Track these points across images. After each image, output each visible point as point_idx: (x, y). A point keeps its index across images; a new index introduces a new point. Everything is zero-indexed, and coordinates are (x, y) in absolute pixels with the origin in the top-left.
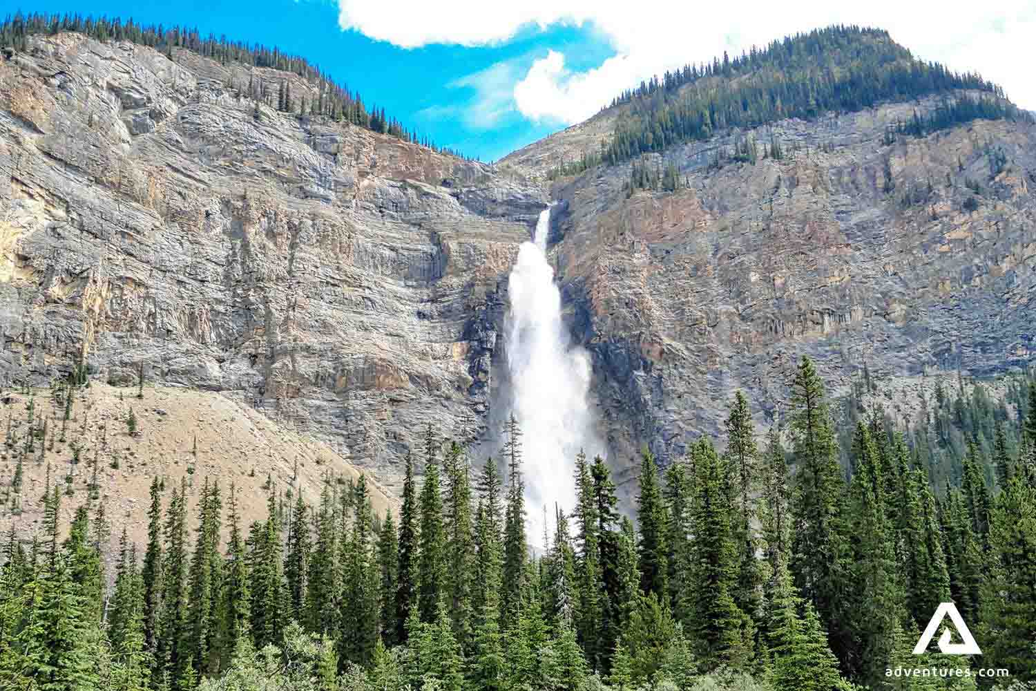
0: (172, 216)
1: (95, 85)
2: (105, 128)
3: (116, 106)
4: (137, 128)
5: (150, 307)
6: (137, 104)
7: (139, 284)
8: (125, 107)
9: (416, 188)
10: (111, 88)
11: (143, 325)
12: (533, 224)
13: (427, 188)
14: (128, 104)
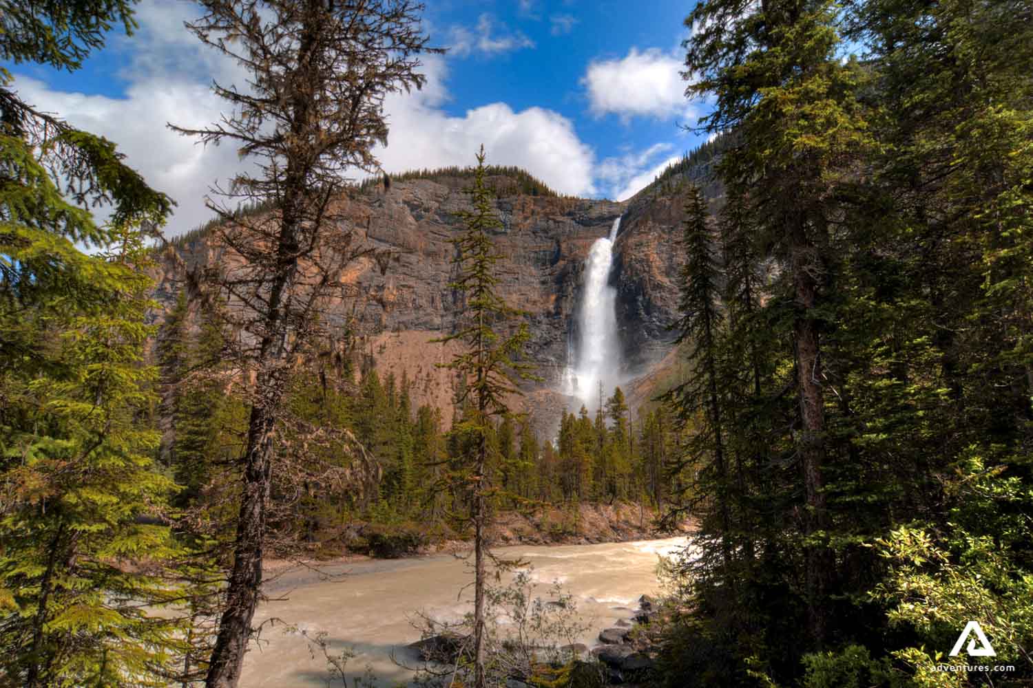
0: (429, 254)
1: (396, 202)
2: (401, 221)
3: (407, 210)
4: (418, 218)
5: (414, 296)
6: (418, 206)
7: (409, 287)
8: (412, 210)
9: (553, 219)
10: (405, 202)
11: (411, 305)
12: (610, 227)
13: (560, 218)
14: (413, 208)
